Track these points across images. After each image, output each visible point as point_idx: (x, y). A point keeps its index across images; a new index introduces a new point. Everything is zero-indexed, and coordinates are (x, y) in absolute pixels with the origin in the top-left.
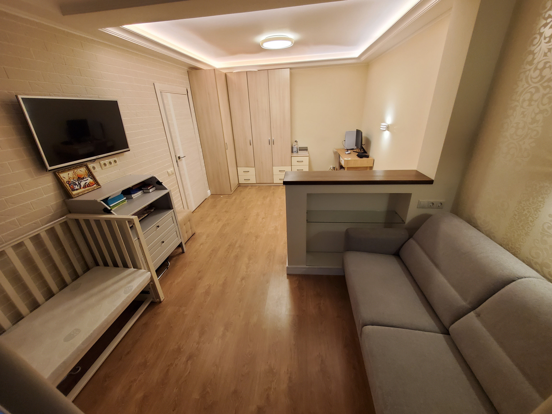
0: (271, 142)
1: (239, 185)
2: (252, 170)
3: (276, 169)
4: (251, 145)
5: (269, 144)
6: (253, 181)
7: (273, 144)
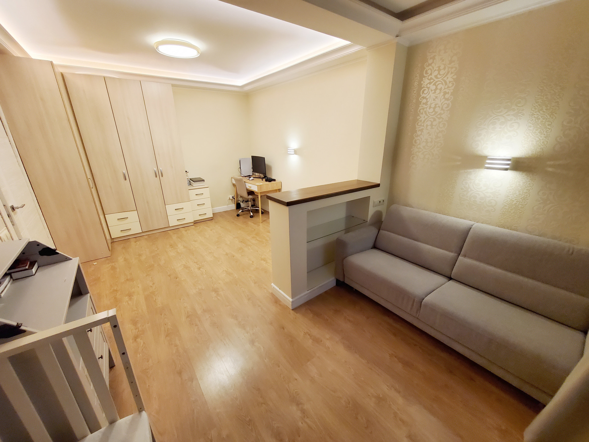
0: (159, 174)
1: (113, 240)
2: (133, 216)
3: (170, 209)
4: (126, 179)
5: (156, 177)
6: (136, 229)
7: (162, 176)
